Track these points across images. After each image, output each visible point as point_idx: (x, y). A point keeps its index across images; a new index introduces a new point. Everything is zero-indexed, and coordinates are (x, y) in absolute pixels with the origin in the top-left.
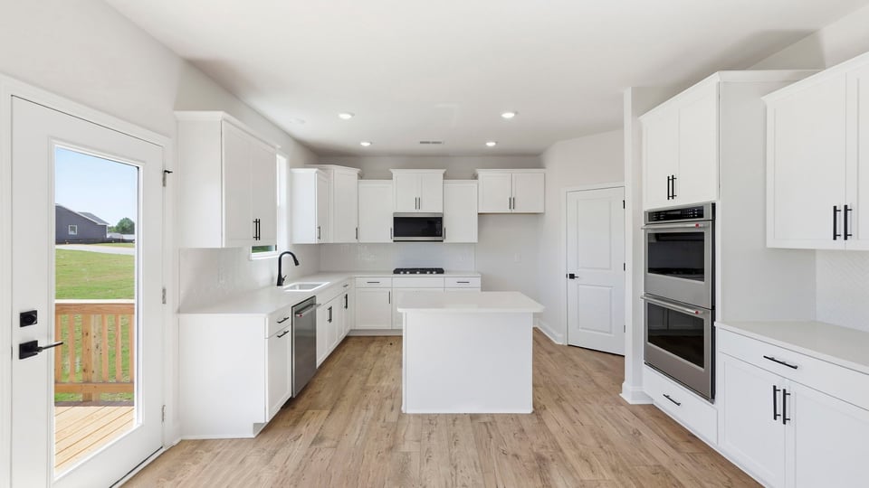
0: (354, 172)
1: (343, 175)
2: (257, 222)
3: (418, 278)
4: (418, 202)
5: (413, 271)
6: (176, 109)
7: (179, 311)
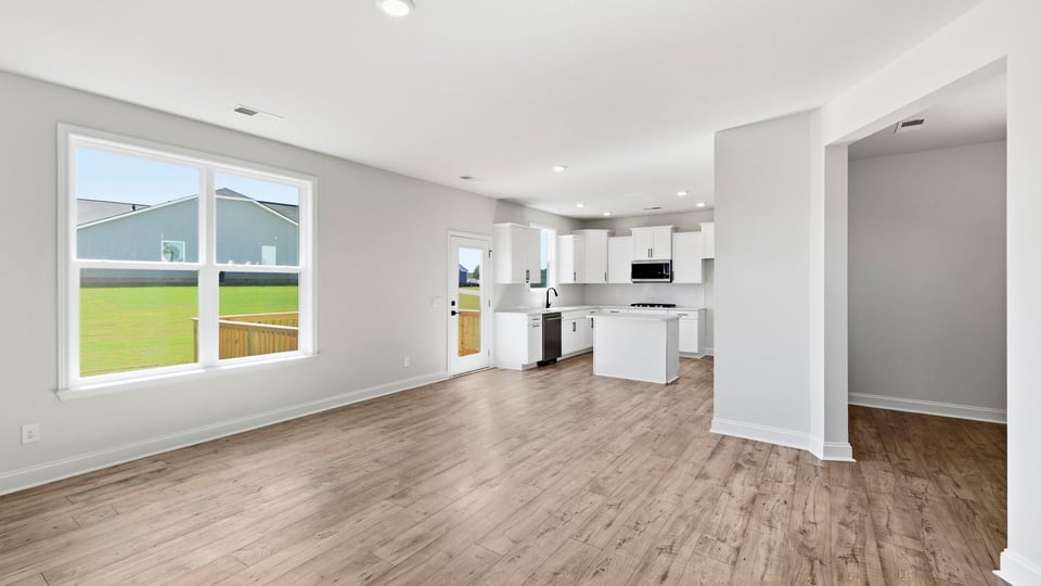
0: (603, 233)
1: (596, 236)
2: (528, 271)
3: (648, 310)
4: (651, 252)
5: (645, 305)
6: (495, 222)
7: (495, 311)
